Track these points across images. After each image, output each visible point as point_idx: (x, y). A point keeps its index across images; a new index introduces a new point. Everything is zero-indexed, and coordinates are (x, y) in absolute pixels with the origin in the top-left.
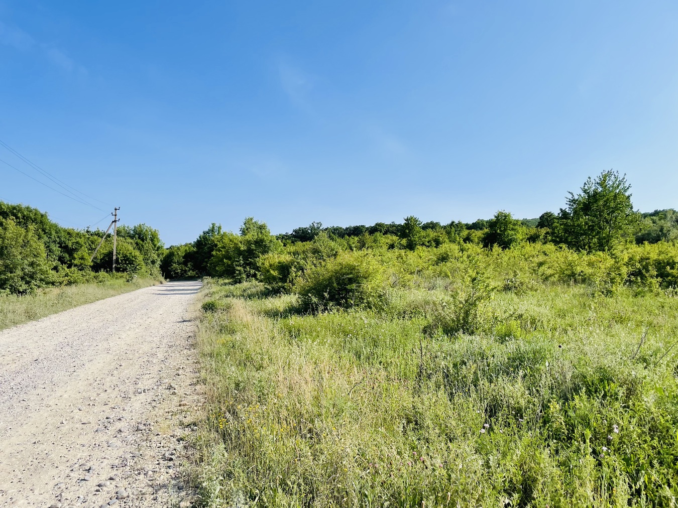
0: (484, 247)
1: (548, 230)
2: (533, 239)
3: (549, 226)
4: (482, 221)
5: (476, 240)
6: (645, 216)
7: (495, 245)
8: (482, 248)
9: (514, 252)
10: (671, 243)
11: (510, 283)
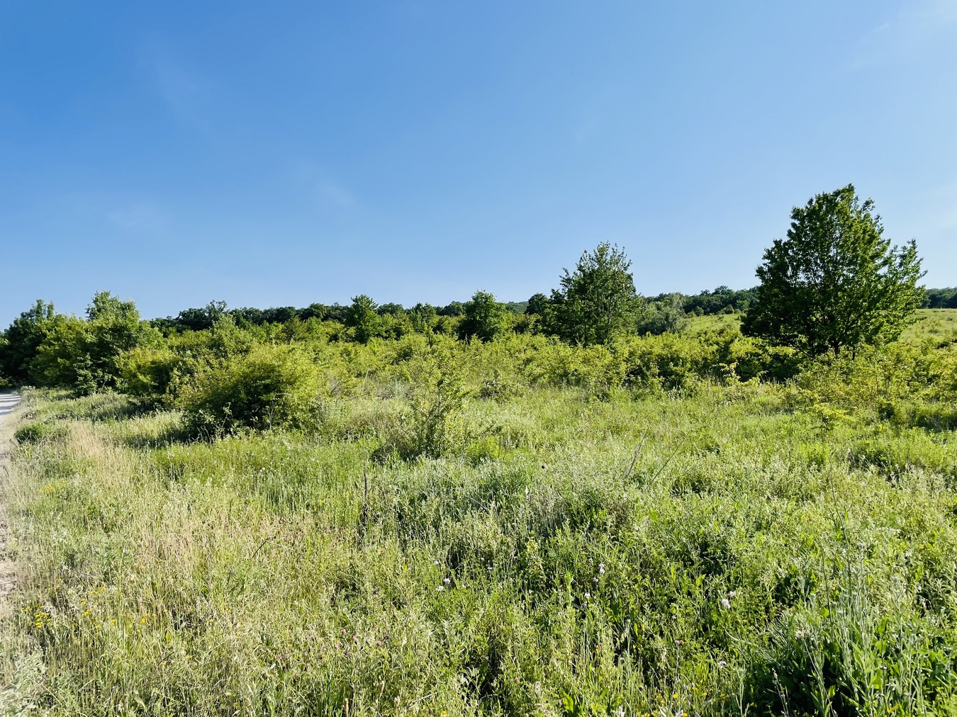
0: (459, 339)
1: (539, 317)
2: (520, 328)
3: (540, 312)
4: (458, 303)
5: (450, 330)
6: (649, 300)
7: (474, 336)
8: (457, 341)
9: (497, 345)
10: (677, 335)
11: (490, 387)
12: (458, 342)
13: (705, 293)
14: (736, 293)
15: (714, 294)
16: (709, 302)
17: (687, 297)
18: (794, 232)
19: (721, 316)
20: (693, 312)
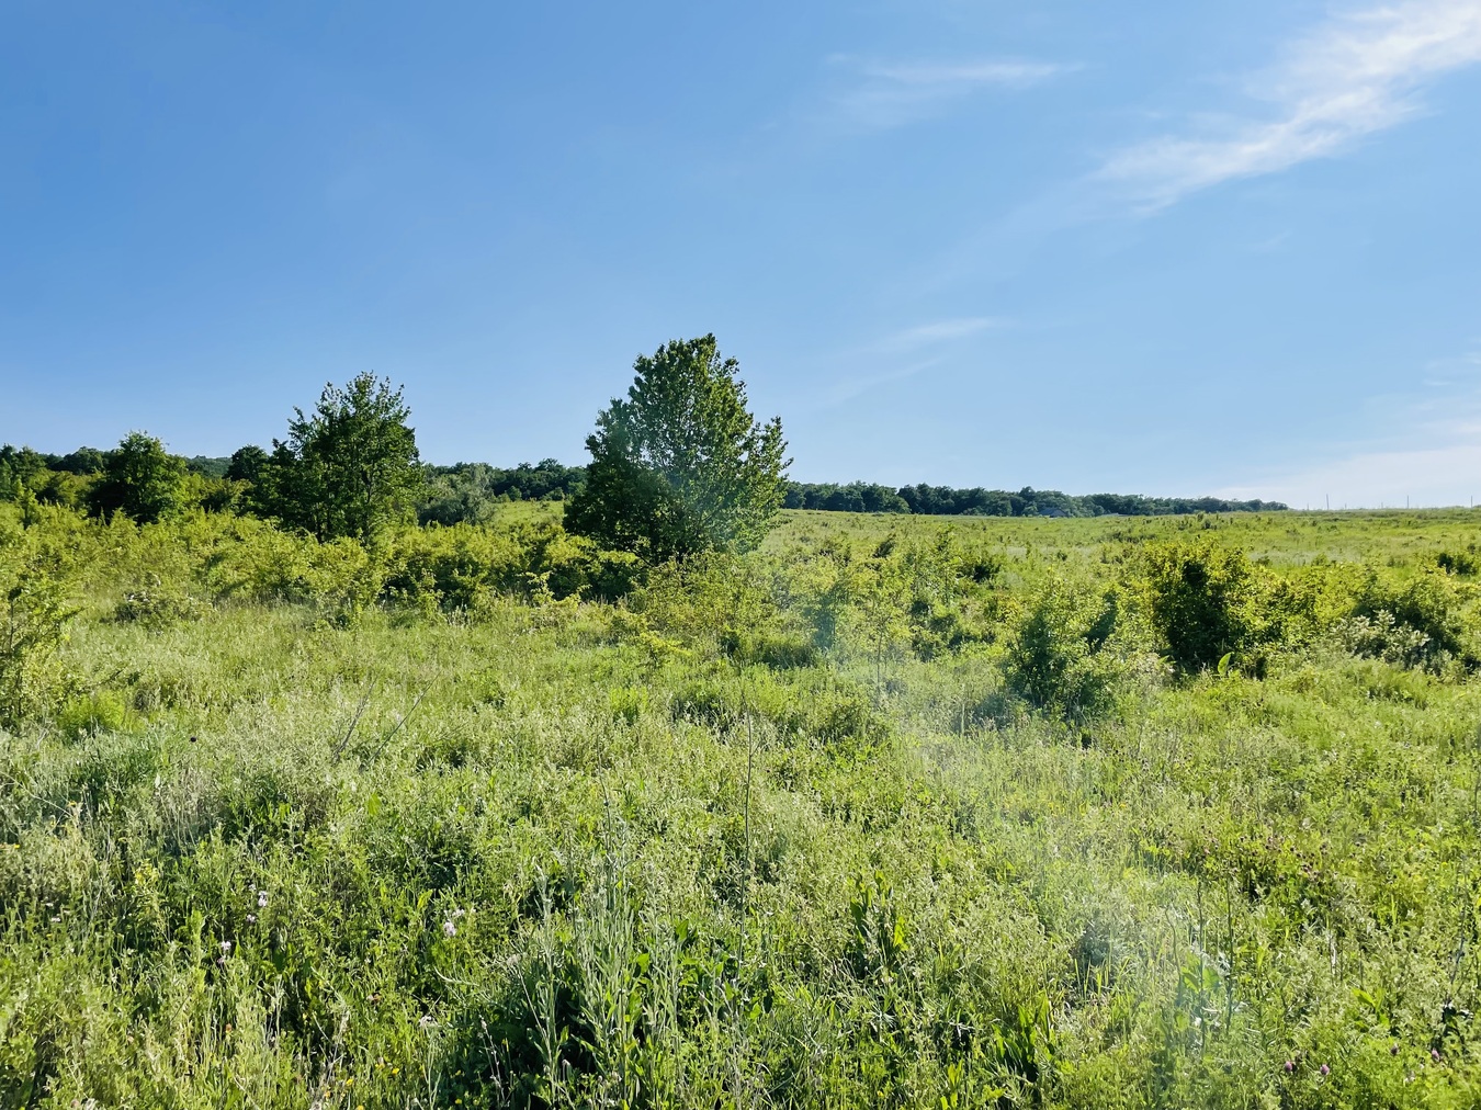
0: (90, 515)
1: (251, 485)
2: (214, 503)
3: (251, 477)
4: (92, 452)
5: (73, 498)
6: (441, 471)
7: (118, 512)
8: (84, 519)
9: (161, 531)
10: (478, 527)
11: (136, 603)
12: (87, 521)
13: (524, 468)
14: (569, 471)
15: (537, 469)
16: (530, 480)
17: (498, 471)
18: (639, 390)
19: (545, 503)
20: (506, 495)
